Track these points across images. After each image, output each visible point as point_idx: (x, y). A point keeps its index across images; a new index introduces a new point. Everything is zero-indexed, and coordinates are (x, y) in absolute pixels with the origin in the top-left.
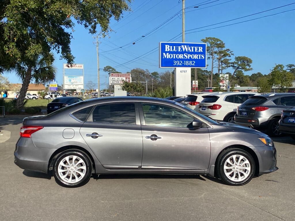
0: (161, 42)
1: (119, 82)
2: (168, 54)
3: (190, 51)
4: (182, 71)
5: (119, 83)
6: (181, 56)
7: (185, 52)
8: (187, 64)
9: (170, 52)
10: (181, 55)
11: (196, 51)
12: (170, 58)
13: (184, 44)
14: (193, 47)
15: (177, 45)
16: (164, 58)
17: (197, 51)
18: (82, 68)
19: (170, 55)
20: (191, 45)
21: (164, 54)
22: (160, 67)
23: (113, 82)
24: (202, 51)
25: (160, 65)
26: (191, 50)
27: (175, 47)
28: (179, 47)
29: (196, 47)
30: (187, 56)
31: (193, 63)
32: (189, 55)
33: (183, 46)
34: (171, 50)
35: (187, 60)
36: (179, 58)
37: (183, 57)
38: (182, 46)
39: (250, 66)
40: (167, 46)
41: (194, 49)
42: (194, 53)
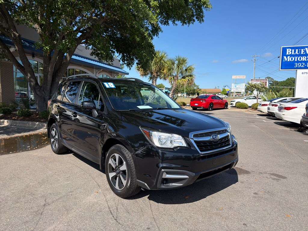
0: (282, 47)
2: (289, 57)
4: (304, 73)
6: (303, 59)
9: (291, 55)
10: (304, 57)
12: (291, 60)
15: (300, 48)
16: (284, 61)
18: (245, 78)
19: (291, 57)
21: (285, 57)
22: (279, 70)
25: (279, 68)
27: (297, 50)
28: (302, 50)
34: (293, 53)
36: (301, 60)
37: (306, 59)
38: (306, 48)
40: (289, 50)
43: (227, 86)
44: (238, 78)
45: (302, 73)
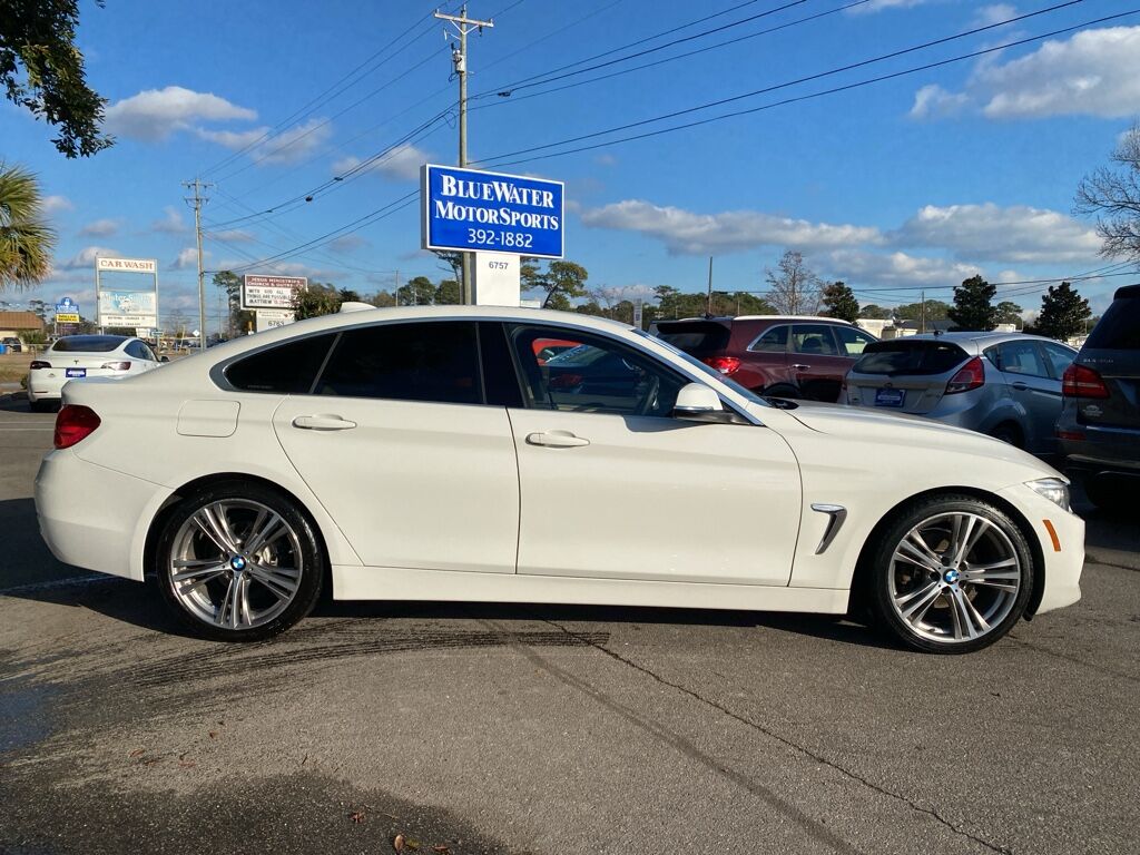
0: (428, 166)
1: (270, 302)
2: (450, 204)
3: (518, 201)
4: (494, 264)
5: (273, 305)
6: (490, 216)
7: (503, 203)
8: (510, 242)
9: (456, 200)
10: (490, 211)
11: (534, 203)
12: (457, 217)
13: (500, 180)
14: (525, 191)
15: (480, 179)
16: (437, 216)
17: (538, 203)
18: (153, 270)
19: (457, 208)
20: (519, 184)
21: (439, 204)
22: (424, 246)
23: (251, 301)
24: (551, 206)
25: (424, 241)
26: (521, 199)
27: (471, 184)
28: (485, 186)
29: (534, 192)
30: (510, 216)
31: (525, 239)
32: (513, 214)
33: (496, 184)
34: (461, 195)
35: (509, 228)
36: (485, 220)
37: (499, 217)
38: (494, 183)
39: (582, 286)
40: (449, 181)
41: (530, 197)
42: (530, 209)
43: (67, 303)
44: (124, 268)
45: (491, 265)
